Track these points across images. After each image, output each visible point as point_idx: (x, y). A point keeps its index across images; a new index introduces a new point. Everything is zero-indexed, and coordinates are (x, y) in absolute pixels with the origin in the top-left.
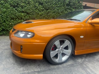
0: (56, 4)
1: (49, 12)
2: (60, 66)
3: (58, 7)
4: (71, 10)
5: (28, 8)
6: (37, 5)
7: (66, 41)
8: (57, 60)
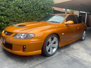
0: (34, 8)
1: (28, 15)
2: (53, 57)
3: (36, 11)
4: (45, 13)
5: (8, 11)
6: (17, 9)
7: (54, 37)
8: (50, 53)
